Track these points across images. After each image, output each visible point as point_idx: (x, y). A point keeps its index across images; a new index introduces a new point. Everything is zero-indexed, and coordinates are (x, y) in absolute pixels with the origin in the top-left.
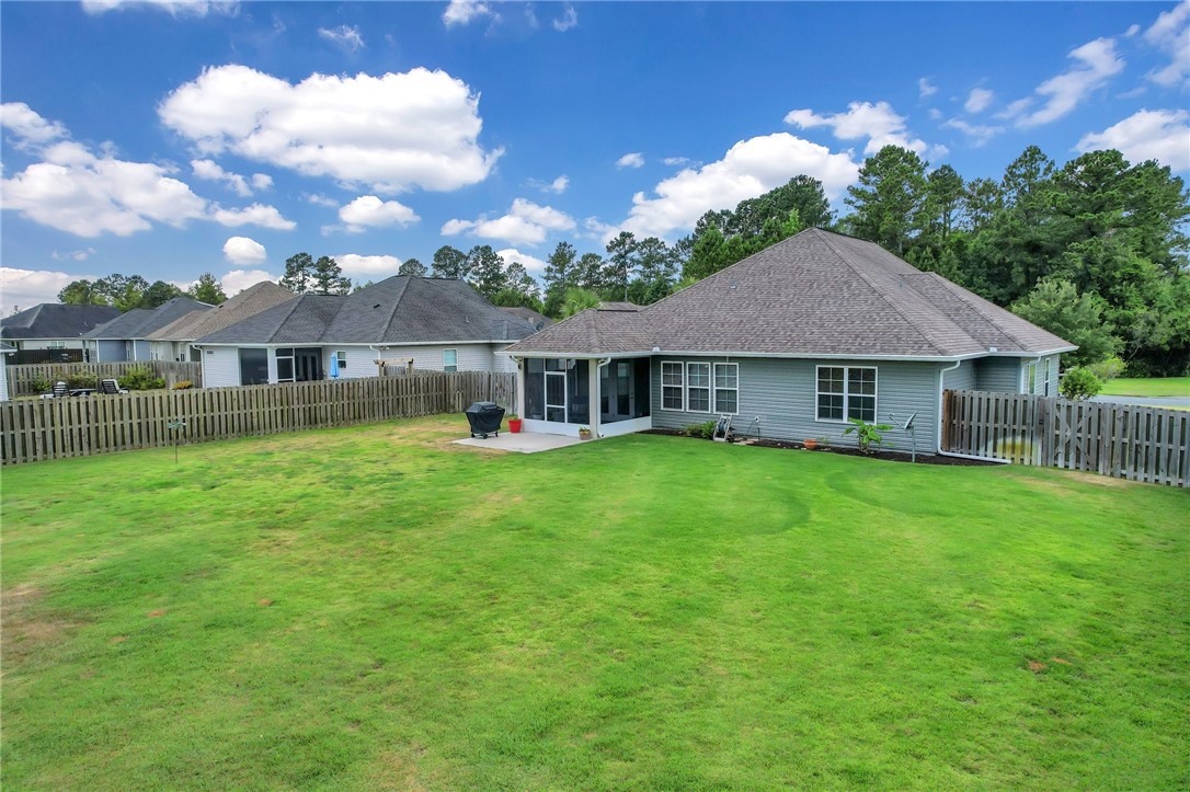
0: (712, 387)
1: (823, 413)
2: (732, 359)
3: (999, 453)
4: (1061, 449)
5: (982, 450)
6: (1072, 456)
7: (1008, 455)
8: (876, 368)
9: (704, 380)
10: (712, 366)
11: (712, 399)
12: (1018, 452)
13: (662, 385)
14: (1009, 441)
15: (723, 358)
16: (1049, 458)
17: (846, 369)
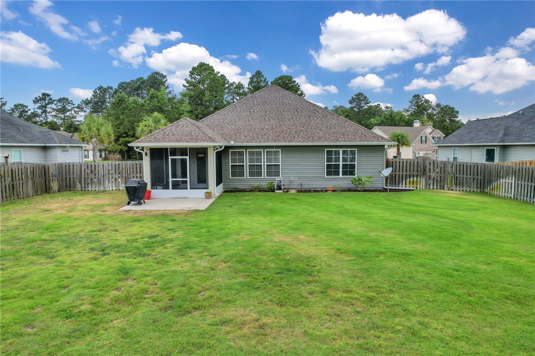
0: (264, 163)
1: (329, 173)
2: (277, 147)
3: (408, 185)
4: (431, 181)
5: (400, 185)
6: (435, 183)
7: (411, 186)
8: (356, 149)
9: (259, 160)
10: (264, 152)
11: (264, 170)
12: (415, 184)
13: (230, 164)
14: (412, 179)
15: (272, 147)
16: (427, 185)
17: (341, 151)
